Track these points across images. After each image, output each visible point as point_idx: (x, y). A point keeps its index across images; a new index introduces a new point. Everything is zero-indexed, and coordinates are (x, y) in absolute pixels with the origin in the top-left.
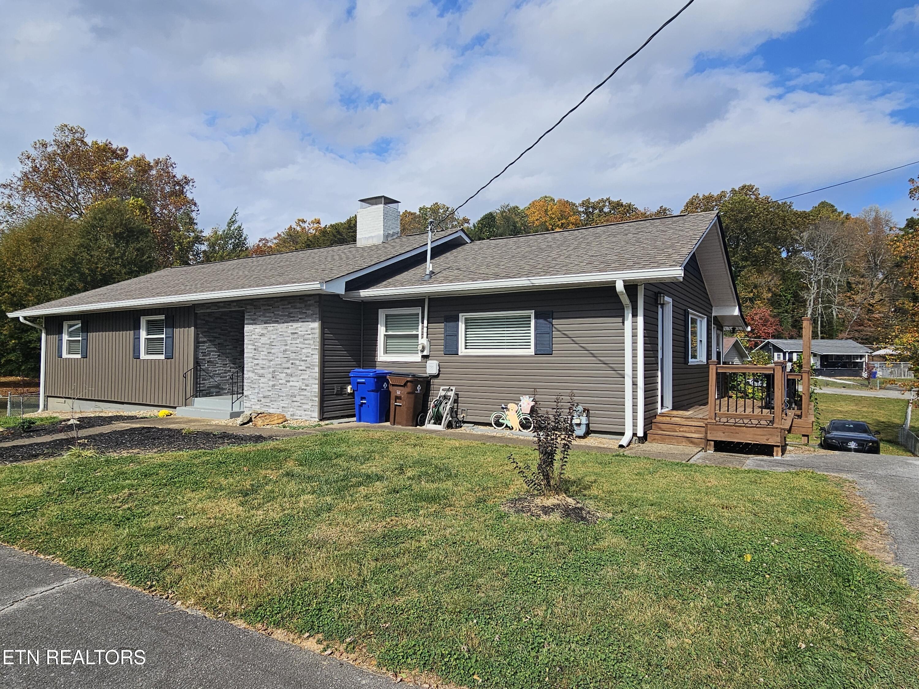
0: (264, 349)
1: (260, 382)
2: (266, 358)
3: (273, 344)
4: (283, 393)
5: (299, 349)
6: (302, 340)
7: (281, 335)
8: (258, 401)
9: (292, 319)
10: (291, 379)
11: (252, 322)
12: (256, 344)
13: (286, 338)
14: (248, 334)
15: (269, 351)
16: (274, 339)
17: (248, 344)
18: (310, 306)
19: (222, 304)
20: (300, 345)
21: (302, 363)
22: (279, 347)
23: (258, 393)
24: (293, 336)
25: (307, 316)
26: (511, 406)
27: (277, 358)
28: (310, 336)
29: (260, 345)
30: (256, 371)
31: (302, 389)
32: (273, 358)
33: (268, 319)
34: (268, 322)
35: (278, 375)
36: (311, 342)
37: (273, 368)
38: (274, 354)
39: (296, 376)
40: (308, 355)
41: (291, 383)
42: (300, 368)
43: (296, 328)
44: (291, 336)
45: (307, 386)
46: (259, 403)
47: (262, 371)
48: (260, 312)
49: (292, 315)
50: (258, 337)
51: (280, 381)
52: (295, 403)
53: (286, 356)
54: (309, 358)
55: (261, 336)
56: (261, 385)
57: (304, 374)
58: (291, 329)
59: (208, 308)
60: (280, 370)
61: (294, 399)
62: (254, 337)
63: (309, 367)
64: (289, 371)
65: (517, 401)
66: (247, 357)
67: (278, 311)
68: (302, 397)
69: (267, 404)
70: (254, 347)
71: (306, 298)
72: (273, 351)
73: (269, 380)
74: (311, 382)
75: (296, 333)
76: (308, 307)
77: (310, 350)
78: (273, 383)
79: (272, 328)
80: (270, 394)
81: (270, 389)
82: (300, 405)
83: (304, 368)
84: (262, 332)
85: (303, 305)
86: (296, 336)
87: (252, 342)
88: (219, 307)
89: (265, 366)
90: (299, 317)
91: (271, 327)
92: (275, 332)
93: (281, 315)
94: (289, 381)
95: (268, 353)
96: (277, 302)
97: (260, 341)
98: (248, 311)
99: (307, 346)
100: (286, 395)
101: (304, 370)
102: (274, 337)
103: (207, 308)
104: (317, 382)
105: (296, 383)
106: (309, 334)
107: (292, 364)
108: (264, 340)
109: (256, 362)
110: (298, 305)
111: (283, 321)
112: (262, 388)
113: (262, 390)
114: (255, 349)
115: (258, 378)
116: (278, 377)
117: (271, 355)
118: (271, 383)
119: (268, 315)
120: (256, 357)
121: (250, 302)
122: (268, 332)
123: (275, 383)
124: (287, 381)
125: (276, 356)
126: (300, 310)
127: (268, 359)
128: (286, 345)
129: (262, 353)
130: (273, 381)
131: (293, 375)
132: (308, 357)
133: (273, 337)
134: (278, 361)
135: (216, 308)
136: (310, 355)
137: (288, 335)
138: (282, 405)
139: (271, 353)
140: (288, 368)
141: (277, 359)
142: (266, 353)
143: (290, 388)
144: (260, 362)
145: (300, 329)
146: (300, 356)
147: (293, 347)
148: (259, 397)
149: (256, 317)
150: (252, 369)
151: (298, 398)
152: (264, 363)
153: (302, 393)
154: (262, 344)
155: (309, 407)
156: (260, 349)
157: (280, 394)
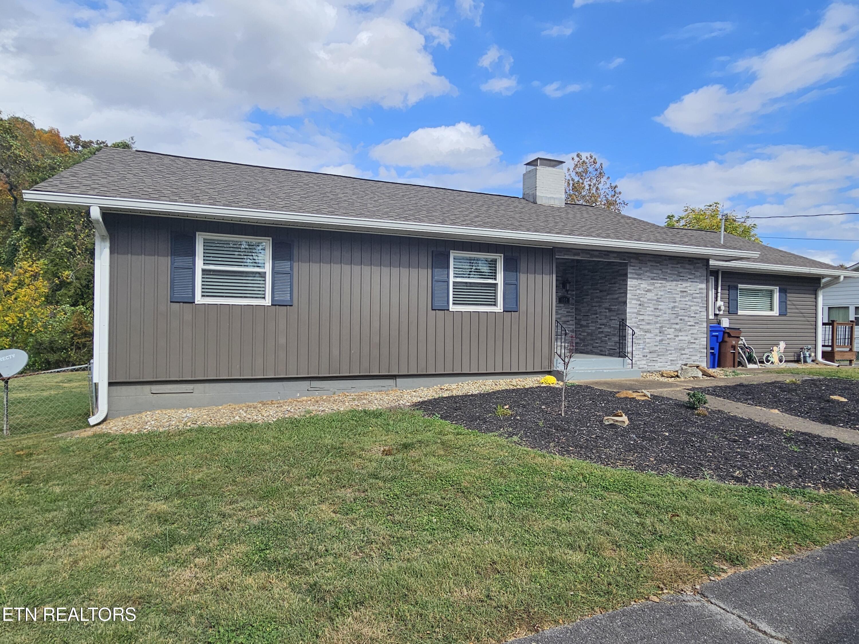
0: (650, 305)
1: (646, 337)
2: (652, 313)
3: (661, 300)
4: (671, 347)
5: (688, 306)
6: (691, 298)
7: (669, 292)
8: (644, 356)
9: (681, 278)
10: (680, 334)
11: (636, 276)
12: (641, 299)
13: (675, 296)
14: (632, 289)
15: (657, 307)
16: (661, 295)
17: (632, 299)
18: (698, 268)
19: (597, 253)
20: (689, 303)
21: (691, 319)
22: (667, 304)
23: (643, 349)
24: (682, 294)
25: (696, 277)
26: (775, 348)
27: (665, 313)
28: (698, 295)
29: (646, 300)
30: (641, 327)
31: (692, 343)
32: (660, 314)
33: (655, 275)
34: (655, 278)
35: (666, 330)
36: (700, 300)
37: (661, 323)
38: (661, 310)
39: (685, 331)
40: (696, 311)
41: (680, 338)
42: (689, 323)
43: (686, 287)
44: (680, 294)
45: (696, 339)
46: (645, 358)
47: (648, 327)
48: (647, 267)
49: (681, 275)
50: (644, 292)
51: (668, 336)
52: (684, 355)
53: (675, 312)
54: (698, 315)
55: (647, 291)
56: (647, 340)
57: (692, 329)
58: (680, 288)
59: (578, 254)
60: (668, 326)
61: (683, 352)
62: (638, 292)
63: (698, 323)
64: (677, 327)
65: (777, 345)
66: (630, 313)
67: (667, 269)
68: (691, 350)
69: (654, 359)
70: (639, 302)
71: (695, 261)
72: (660, 307)
73: (656, 335)
74: (700, 336)
75: (685, 291)
76: (697, 269)
77: (698, 308)
78: (660, 338)
79: (660, 285)
80: (657, 348)
81: (657, 344)
82: (689, 357)
83: (693, 324)
84: (648, 288)
85: (692, 267)
86: (685, 294)
87: (636, 297)
88: (592, 256)
89: (651, 322)
90: (689, 277)
91: (658, 284)
92: (663, 288)
93: (670, 274)
94: (678, 336)
95: (655, 309)
96: (666, 260)
97: (646, 296)
98: (632, 264)
99: (695, 304)
100: (675, 349)
101: (692, 326)
102: (662, 294)
103: (575, 255)
104: (706, 336)
105: (684, 337)
106: (698, 294)
107: (681, 320)
108: (650, 295)
109: (641, 317)
110: (687, 266)
111: (672, 279)
112: (648, 343)
113: (648, 345)
114: (640, 305)
115: (643, 333)
116: (666, 333)
117: (658, 311)
118: (658, 338)
119: (655, 271)
120: (641, 313)
121: (634, 256)
122: (655, 288)
123: (662, 338)
124: (675, 336)
125: (663, 312)
126: (690, 271)
127: (654, 315)
128: (675, 302)
129: (648, 309)
130: (660, 336)
131: (682, 330)
132: (696, 313)
133: (660, 293)
134: (666, 317)
135: (589, 256)
136: (698, 312)
137: (677, 293)
138: (670, 358)
139: (658, 309)
140: (677, 324)
141: (665, 315)
142: (653, 309)
143: (679, 342)
144: (646, 317)
145: (689, 288)
146: (689, 313)
147: (681, 304)
148: (644, 352)
149: (642, 272)
150: (636, 325)
151: (687, 351)
152: (651, 318)
153: (691, 346)
154: (648, 300)
155: (698, 358)
156: (646, 305)
157: (668, 349)
